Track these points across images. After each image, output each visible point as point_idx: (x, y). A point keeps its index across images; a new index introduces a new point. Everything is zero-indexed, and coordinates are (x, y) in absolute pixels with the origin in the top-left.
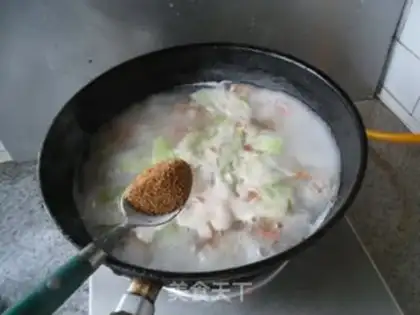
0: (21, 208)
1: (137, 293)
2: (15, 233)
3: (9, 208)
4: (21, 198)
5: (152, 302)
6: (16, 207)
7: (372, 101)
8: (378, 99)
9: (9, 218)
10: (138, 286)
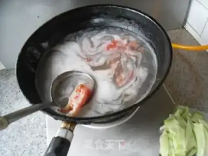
0: (12, 91)
1: (65, 128)
2: (10, 103)
3: (7, 92)
4: (12, 86)
5: (72, 131)
6: (10, 91)
8: (184, 28)
9: (7, 96)
10: (65, 125)
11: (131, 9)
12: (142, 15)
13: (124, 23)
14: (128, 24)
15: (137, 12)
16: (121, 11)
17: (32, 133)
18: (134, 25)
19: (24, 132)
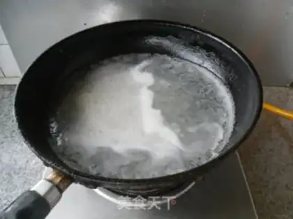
1: (50, 181)
5: (61, 192)
7: (288, 89)
11: (213, 35)
12: (229, 47)
13: (199, 54)
14: (205, 57)
15: (221, 41)
16: (198, 36)
17: (25, 182)
18: (214, 60)
19: (16, 177)
